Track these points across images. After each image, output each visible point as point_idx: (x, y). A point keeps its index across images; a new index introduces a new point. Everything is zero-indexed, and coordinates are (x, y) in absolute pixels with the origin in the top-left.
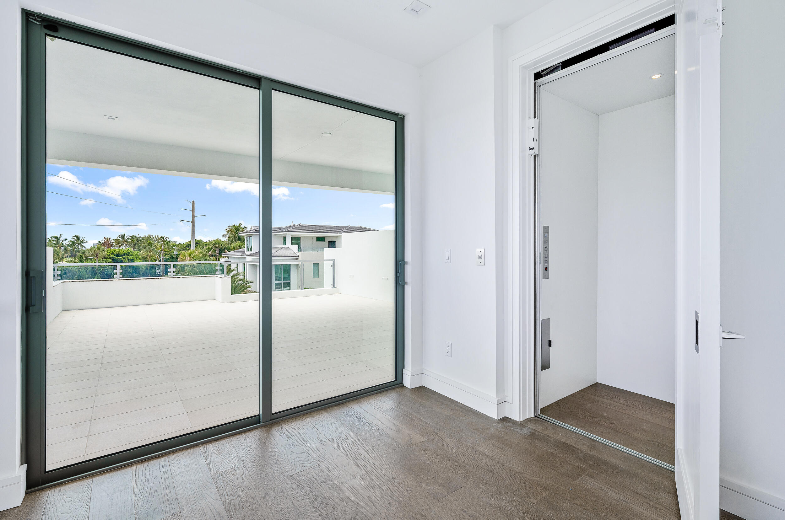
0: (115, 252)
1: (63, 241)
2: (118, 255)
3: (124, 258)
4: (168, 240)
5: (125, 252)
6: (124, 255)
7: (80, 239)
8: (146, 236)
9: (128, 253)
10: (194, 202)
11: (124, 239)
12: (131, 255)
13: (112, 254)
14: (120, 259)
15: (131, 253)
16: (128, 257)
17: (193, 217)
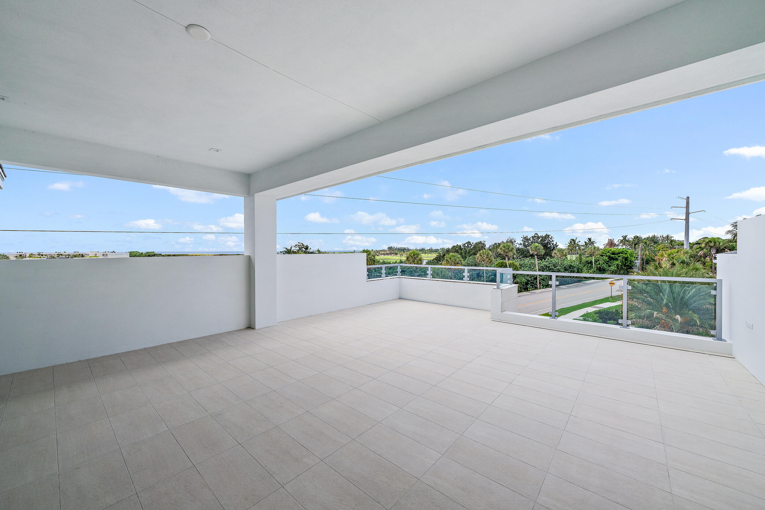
0: (611, 251)
1: (577, 242)
2: (613, 254)
3: (619, 256)
4: (672, 239)
5: (620, 251)
6: (619, 254)
7: (592, 241)
8: (650, 236)
9: (623, 252)
10: (688, 198)
11: (625, 239)
12: (626, 254)
13: (608, 253)
14: (615, 257)
15: (625, 252)
16: (622, 255)
17: (688, 214)
